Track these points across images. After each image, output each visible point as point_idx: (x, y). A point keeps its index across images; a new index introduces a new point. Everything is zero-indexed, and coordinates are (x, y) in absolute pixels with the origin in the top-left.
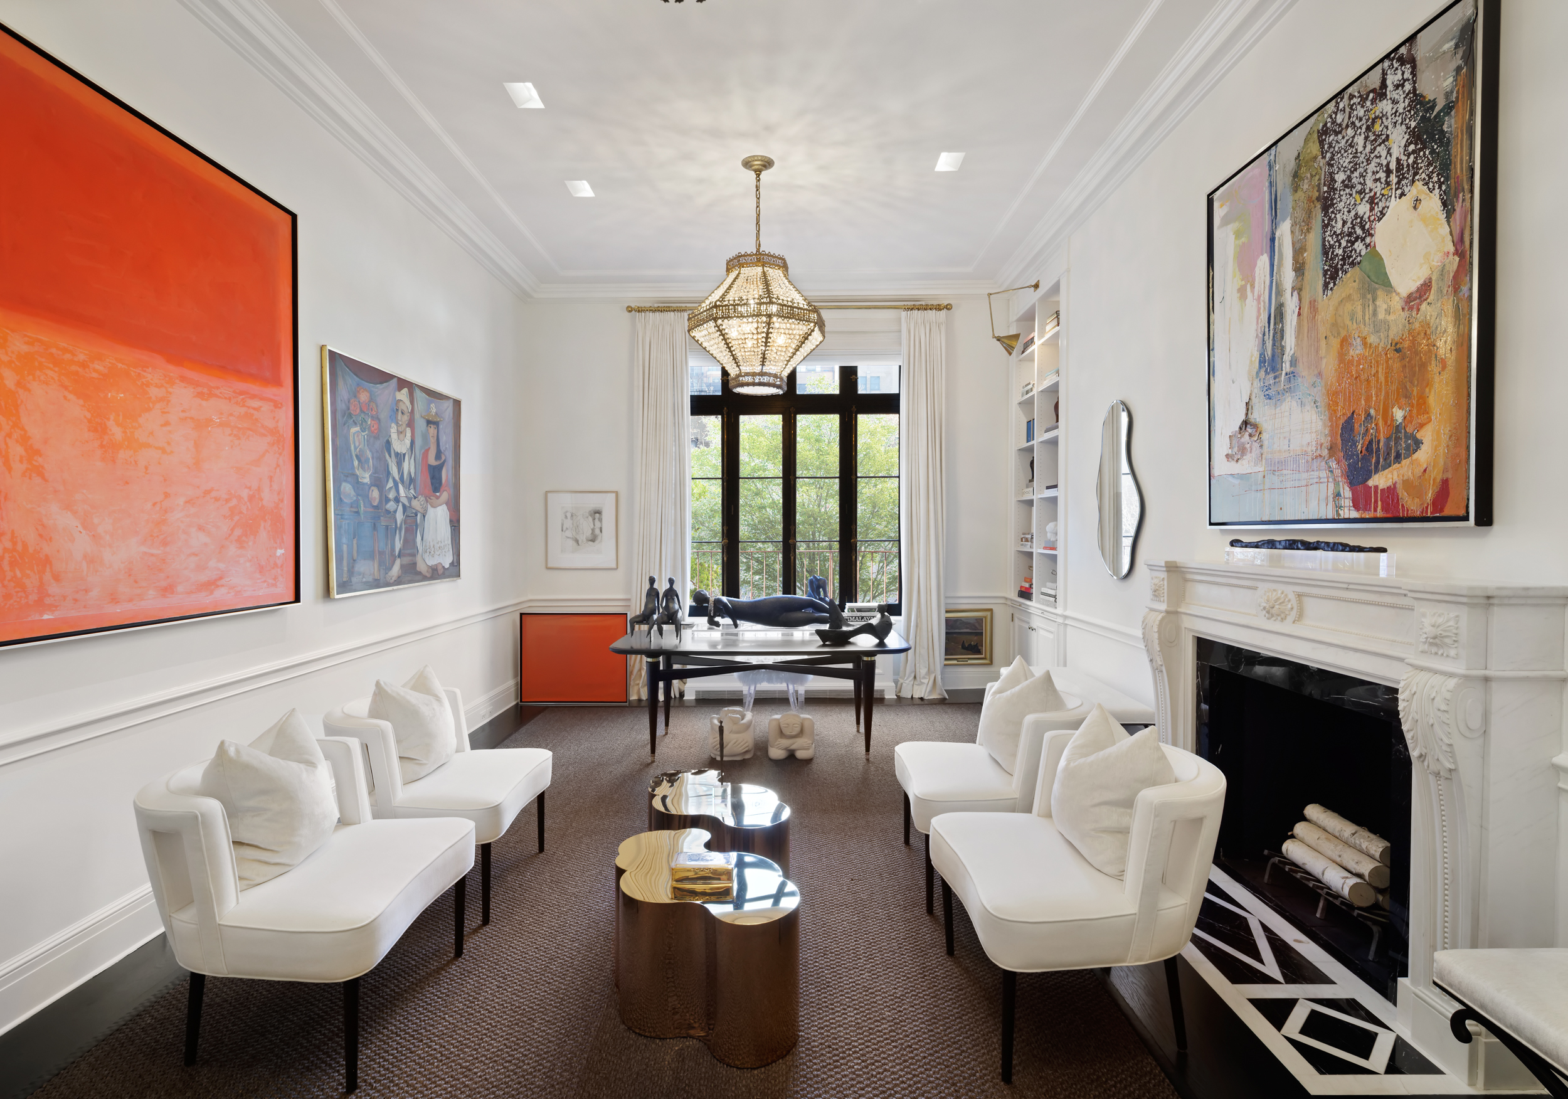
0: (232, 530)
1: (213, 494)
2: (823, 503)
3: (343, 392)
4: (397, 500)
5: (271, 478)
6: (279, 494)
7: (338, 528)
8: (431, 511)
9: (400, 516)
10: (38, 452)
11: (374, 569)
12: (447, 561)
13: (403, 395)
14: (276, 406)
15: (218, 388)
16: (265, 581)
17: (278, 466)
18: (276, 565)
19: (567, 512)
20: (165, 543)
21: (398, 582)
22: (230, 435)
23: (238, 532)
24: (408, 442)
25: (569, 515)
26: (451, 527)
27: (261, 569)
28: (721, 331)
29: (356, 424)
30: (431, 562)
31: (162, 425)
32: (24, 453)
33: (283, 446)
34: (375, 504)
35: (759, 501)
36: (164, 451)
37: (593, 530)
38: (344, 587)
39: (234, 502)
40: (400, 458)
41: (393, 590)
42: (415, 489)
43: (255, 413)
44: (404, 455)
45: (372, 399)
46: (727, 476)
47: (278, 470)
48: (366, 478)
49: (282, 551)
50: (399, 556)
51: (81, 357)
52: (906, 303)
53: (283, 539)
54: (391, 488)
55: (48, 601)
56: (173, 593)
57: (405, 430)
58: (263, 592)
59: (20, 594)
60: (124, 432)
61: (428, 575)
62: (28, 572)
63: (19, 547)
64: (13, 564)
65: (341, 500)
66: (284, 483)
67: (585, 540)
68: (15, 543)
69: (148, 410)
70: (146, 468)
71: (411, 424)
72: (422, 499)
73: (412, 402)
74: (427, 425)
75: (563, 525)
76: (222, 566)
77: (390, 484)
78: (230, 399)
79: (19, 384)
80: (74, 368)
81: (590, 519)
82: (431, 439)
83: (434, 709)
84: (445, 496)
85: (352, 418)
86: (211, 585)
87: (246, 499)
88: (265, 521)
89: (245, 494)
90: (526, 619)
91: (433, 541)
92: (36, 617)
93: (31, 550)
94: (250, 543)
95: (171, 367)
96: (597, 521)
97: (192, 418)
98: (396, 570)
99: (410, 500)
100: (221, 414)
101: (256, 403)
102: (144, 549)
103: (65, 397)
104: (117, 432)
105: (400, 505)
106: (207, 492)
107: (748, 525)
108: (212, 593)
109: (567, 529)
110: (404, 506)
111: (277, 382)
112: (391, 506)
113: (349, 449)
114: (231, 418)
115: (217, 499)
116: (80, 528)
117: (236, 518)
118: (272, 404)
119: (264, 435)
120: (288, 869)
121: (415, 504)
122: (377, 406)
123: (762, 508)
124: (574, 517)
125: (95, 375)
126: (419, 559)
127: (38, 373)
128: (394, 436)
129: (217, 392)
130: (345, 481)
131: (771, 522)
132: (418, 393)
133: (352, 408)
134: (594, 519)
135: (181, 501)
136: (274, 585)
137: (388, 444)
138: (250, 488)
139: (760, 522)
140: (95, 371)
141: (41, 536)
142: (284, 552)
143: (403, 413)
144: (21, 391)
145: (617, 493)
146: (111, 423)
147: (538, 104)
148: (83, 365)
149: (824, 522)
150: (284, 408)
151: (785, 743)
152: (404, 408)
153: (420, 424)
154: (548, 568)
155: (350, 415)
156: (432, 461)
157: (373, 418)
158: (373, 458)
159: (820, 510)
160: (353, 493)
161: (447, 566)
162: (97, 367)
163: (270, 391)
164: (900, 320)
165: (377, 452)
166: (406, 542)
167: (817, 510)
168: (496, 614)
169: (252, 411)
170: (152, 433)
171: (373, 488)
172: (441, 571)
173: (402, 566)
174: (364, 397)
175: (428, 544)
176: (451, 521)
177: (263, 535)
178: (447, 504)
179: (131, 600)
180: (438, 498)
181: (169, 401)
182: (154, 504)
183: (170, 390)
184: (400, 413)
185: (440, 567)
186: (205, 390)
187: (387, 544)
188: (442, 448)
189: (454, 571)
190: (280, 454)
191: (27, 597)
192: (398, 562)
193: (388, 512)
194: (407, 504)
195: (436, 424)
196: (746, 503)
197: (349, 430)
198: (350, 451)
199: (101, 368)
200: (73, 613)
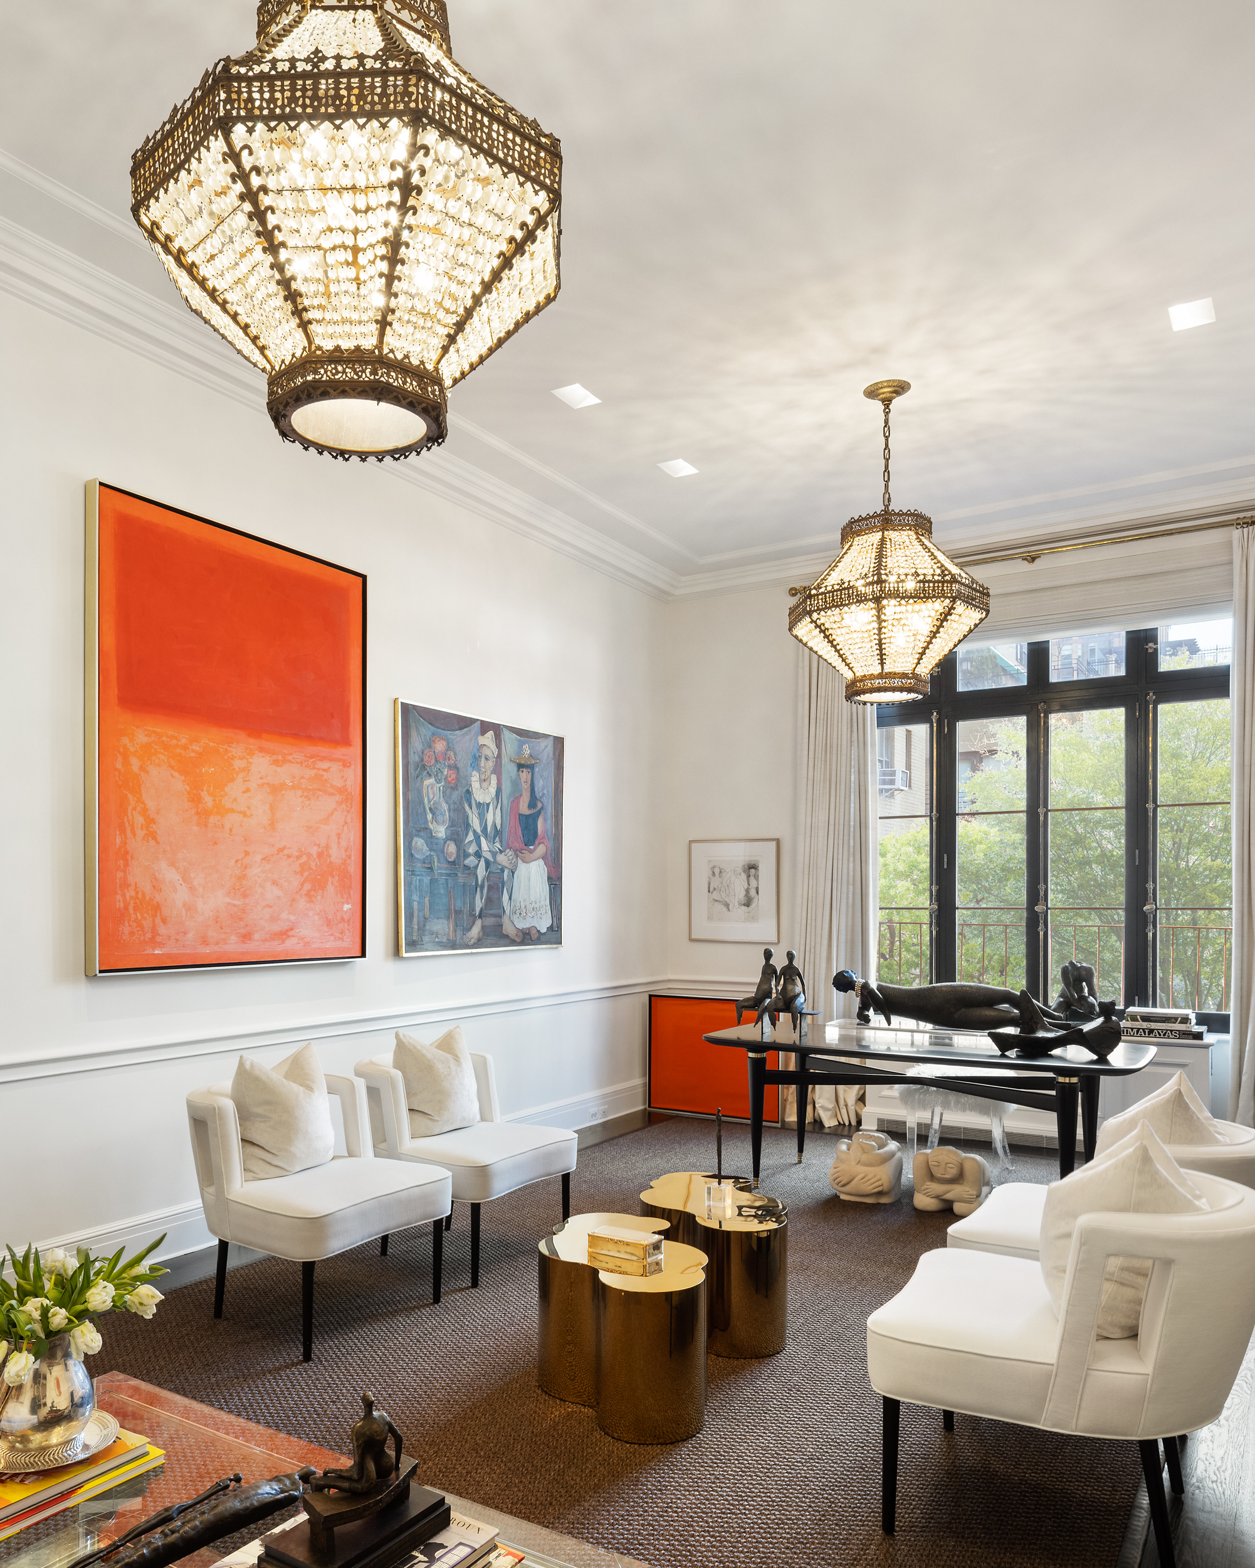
0: (302, 885)
1: (286, 852)
2: (1183, 854)
3: (417, 744)
4: (478, 855)
5: (339, 836)
6: (346, 851)
7: (408, 884)
8: (522, 868)
9: (481, 872)
10: (153, 821)
11: (449, 928)
12: (544, 924)
13: (488, 739)
14: (345, 766)
15: (291, 754)
16: (332, 935)
17: (346, 823)
18: (343, 919)
19: (714, 867)
20: (245, 896)
21: (479, 944)
22: (301, 797)
23: (307, 887)
24: (493, 790)
25: (717, 871)
26: (550, 885)
27: (329, 923)
28: (819, 627)
29: (430, 775)
30: (522, 925)
31: (243, 792)
32: (144, 823)
33: (351, 804)
34: (452, 860)
35: (1080, 853)
36: (245, 815)
37: (747, 891)
38: (412, 945)
39: (304, 859)
40: (482, 808)
41: (472, 953)
42: (501, 842)
43: (325, 773)
44: (488, 805)
45: (449, 748)
46: (937, 811)
47: (346, 827)
48: (441, 831)
49: (349, 906)
50: (480, 916)
51: (184, 741)
52: (1241, 515)
53: (350, 894)
54: (471, 842)
55: (158, 939)
56: (250, 939)
57: (489, 777)
58: (330, 945)
59: (140, 932)
60: (214, 800)
61: (518, 940)
62: (145, 915)
63: (140, 896)
64: (136, 909)
65: (412, 855)
66: (352, 839)
67: (737, 904)
68: (137, 893)
69: (233, 780)
70: (231, 830)
71: (497, 770)
72: (510, 853)
73: (499, 746)
74: (518, 770)
75: (709, 884)
76: (292, 918)
77: (471, 837)
78: (301, 763)
79: (141, 768)
80: (178, 751)
81: (744, 876)
82: (523, 784)
83: (449, 1067)
84: (541, 849)
85: (425, 769)
86: (283, 935)
87: (315, 856)
88: (333, 876)
89: (314, 851)
90: (659, 1004)
91: (524, 901)
92: (149, 951)
93: (147, 898)
94: (319, 898)
95: (252, 740)
96: (752, 879)
97: (268, 784)
98: (476, 931)
99: (494, 854)
100: (294, 777)
101: (324, 765)
102: (227, 900)
103: (172, 775)
104: (208, 801)
105: (483, 860)
106: (281, 850)
107: (1062, 892)
108: (283, 942)
109: (715, 889)
110: (487, 863)
111: (346, 742)
112: (471, 861)
113: (421, 802)
114: (302, 781)
115: (289, 856)
116: (181, 882)
117: (306, 874)
118: (341, 764)
119: (333, 794)
120: (286, 1173)
121: (502, 859)
122: (455, 754)
123: (1084, 863)
124: (724, 874)
125: (193, 755)
126: (505, 920)
127: (154, 758)
128: (475, 785)
129: (290, 758)
130: (418, 836)
131: (1100, 885)
132: (507, 735)
133: (426, 758)
134: (749, 876)
135: (258, 858)
136: (342, 939)
137: (469, 793)
138: (319, 845)
139: (1080, 886)
140: (193, 751)
141: (154, 887)
142: (349, 907)
143: (487, 759)
144: (142, 774)
145: (778, 841)
146: (204, 794)
147: (593, 400)
148: (185, 748)
149: (1184, 884)
150: (353, 767)
151: (937, 1188)
152: (489, 754)
153: (509, 769)
154: (691, 940)
155: (424, 767)
156: (524, 809)
157: (450, 767)
158: (449, 810)
159: (1178, 865)
160: (425, 848)
161: (544, 930)
162: (194, 747)
163: (340, 752)
164: (1230, 544)
165: (455, 803)
166: (489, 901)
167: (1174, 866)
168: (615, 993)
169: (322, 772)
170: (235, 800)
171: (448, 842)
172: (535, 936)
173: (483, 927)
174: (440, 746)
175: (518, 904)
176: (549, 878)
177: (331, 889)
178: (544, 858)
179: (217, 943)
180: (531, 852)
181: (249, 770)
182: (236, 861)
183: (251, 760)
184: (483, 759)
185: (534, 932)
186: (280, 758)
187: (464, 903)
188: (538, 794)
189: (553, 935)
190: (348, 812)
191: (144, 935)
192: (479, 923)
193: (467, 867)
194: (491, 858)
195: (531, 767)
196: (1059, 857)
197: (422, 782)
198: (423, 804)
199: (198, 748)
200: (175, 951)
